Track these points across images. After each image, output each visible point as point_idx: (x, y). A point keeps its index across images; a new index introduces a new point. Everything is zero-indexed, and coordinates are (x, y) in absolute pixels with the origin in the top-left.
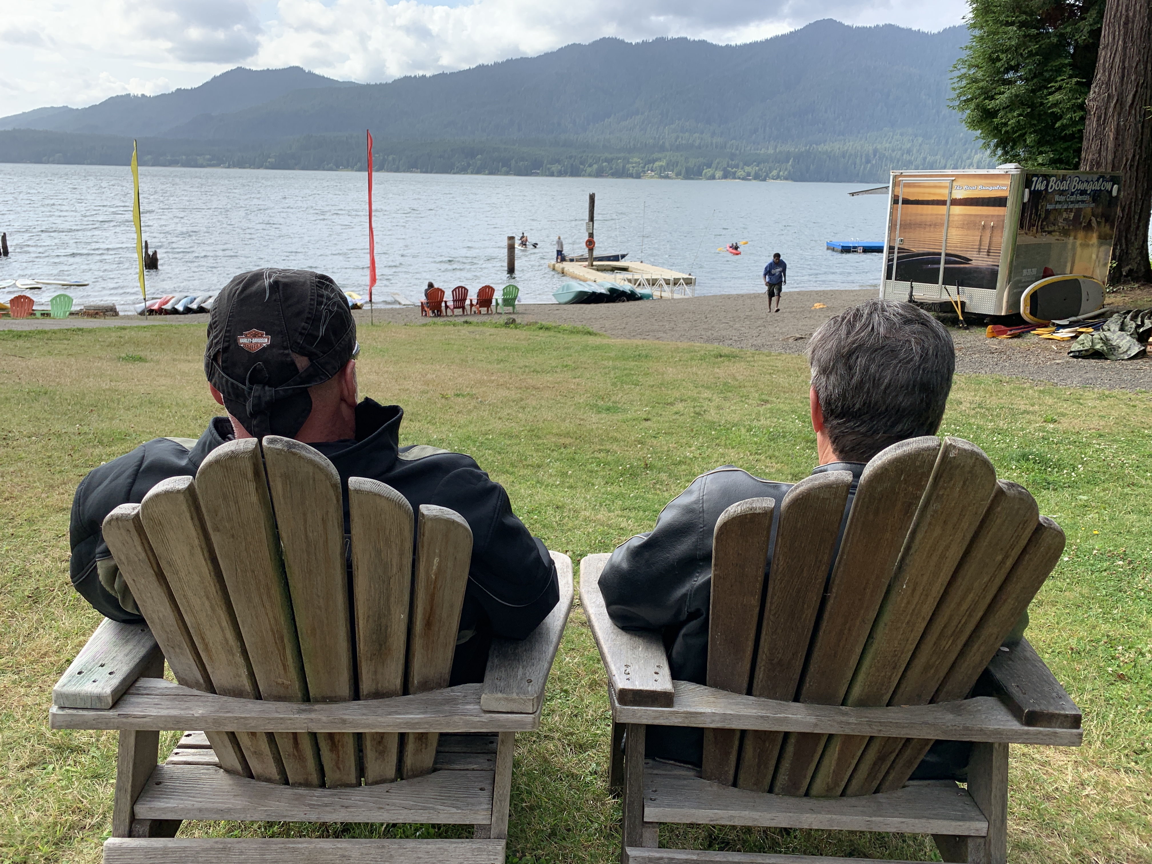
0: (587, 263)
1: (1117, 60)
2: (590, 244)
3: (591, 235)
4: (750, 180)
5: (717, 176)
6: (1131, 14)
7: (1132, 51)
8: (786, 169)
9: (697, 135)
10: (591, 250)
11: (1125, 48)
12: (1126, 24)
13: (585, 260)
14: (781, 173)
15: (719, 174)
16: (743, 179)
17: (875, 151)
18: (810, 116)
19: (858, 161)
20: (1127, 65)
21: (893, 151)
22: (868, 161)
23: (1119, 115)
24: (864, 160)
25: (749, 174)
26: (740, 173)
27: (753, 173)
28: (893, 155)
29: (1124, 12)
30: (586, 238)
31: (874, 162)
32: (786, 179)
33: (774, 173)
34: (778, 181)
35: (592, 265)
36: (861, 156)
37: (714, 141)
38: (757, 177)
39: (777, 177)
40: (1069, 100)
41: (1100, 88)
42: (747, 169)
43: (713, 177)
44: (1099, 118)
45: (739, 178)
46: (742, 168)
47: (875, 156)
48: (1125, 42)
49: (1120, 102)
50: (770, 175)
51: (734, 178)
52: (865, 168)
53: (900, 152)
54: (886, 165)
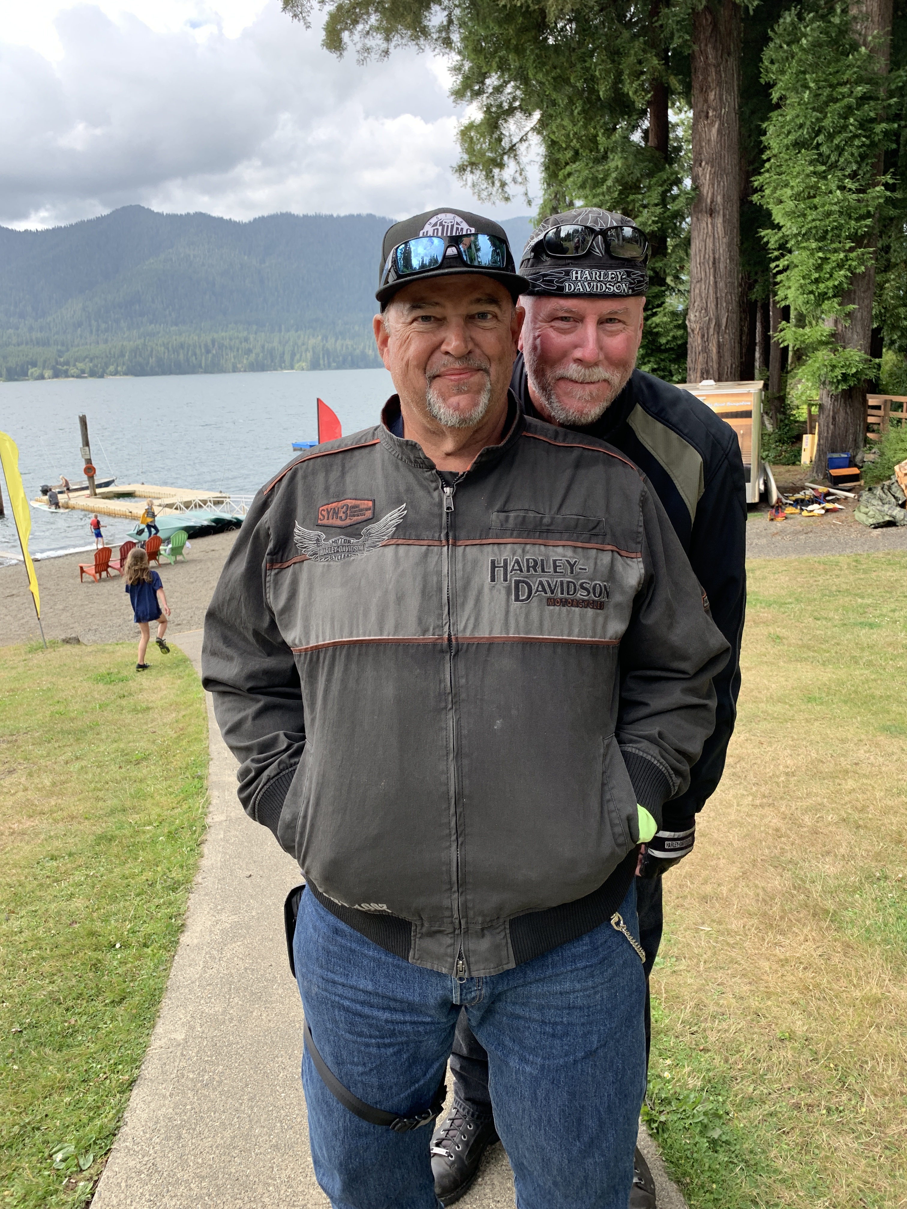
0: (88, 492)
1: (711, 291)
2: (90, 470)
3: (89, 461)
4: (86, 377)
5: (46, 376)
6: (717, 256)
7: (721, 285)
8: (124, 364)
9: (11, 331)
10: (91, 478)
11: (716, 282)
12: (714, 263)
13: (86, 488)
14: (119, 368)
15: (48, 373)
16: (78, 377)
17: (213, 341)
18: (137, 307)
19: (198, 351)
20: (719, 295)
21: (231, 339)
22: (208, 351)
23: (718, 333)
24: (203, 350)
25: (83, 372)
26: (73, 371)
27: (87, 370)
28: (232, 343)
29: (711, 255)
30: (83, 465)
31: (214, 352)
32: (126, 374)
33: (112, 368)
34: (118, 377)
35: (96, 494)
36: (200, 347)
37: (34, 338)
38: (93, 374)
39: (116, 373)
40: (671, 322)
41: (700, 312)
42: (80, 365)
43: (42, 377)
44: (703, 336)
45: (73, 376)
46: (75, 365)
47: (214, 345)
48: (715, 277)
49: (718, 325)
50: (108, 371)
51: (67, 376)
52: (206, 359)
53: (237, 341)
54: (227, 354)
